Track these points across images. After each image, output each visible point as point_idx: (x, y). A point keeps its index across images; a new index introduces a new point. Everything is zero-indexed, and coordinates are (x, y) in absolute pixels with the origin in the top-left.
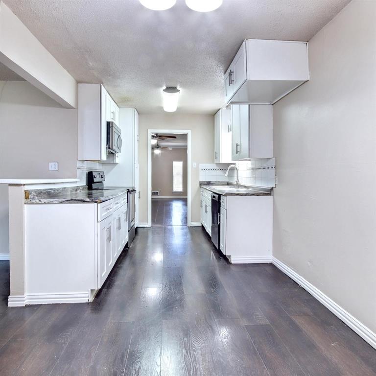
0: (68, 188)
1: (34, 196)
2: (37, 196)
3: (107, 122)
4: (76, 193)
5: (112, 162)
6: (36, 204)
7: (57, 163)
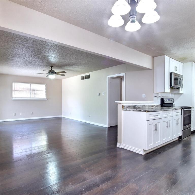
0: (147, 105)
1: (126, 107)
2: (128, 108)
3: (170, 73)
4: (152, 108)
5: (178, 93)
6: (126, 110)
7: (145, 95)
